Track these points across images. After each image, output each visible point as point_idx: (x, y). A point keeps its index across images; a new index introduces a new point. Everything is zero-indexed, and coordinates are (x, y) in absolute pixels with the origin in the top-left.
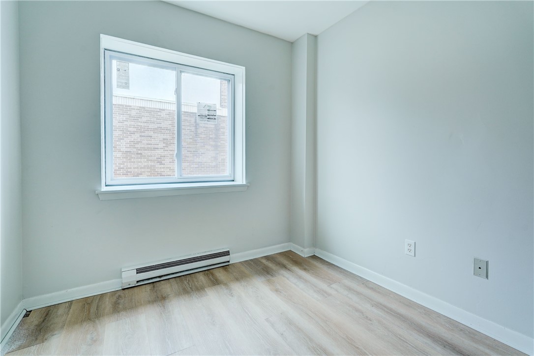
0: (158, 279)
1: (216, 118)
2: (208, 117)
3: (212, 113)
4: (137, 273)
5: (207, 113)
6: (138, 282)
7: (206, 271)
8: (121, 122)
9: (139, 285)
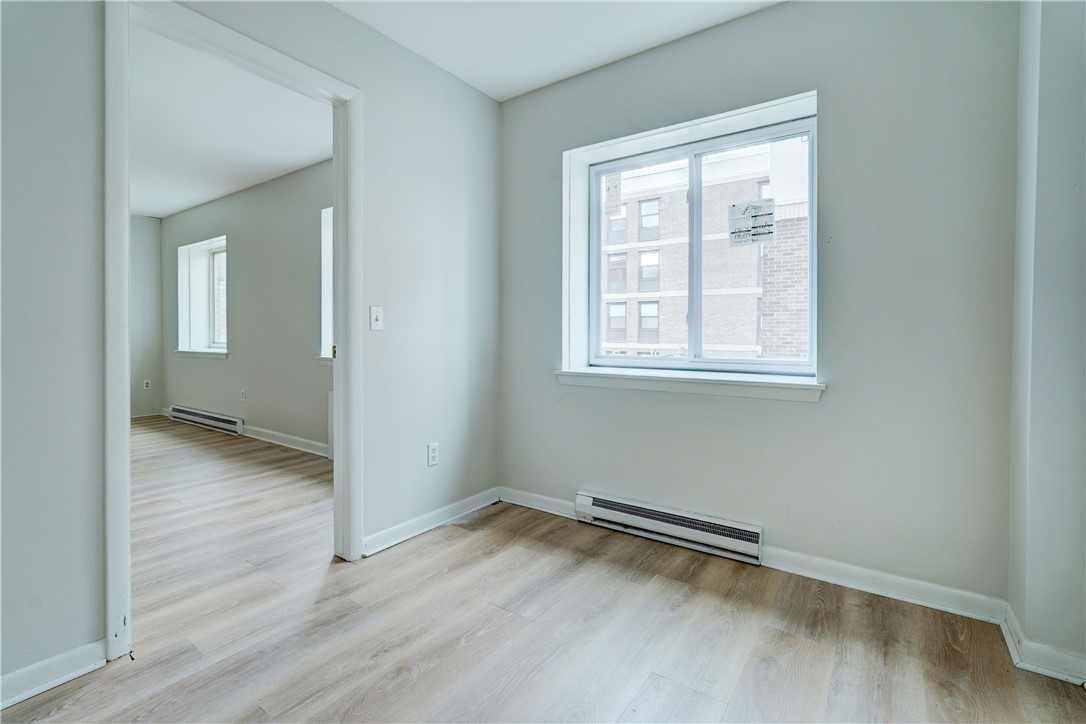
0: (621, 529)
1: (771, 229)
2: (753, 231)
3: (761, 221)
4: (593, 504)
5: (750, 223)
6: (596, 519)
7: (702, 555)
8: (789, 254)
9: (594, 524)
